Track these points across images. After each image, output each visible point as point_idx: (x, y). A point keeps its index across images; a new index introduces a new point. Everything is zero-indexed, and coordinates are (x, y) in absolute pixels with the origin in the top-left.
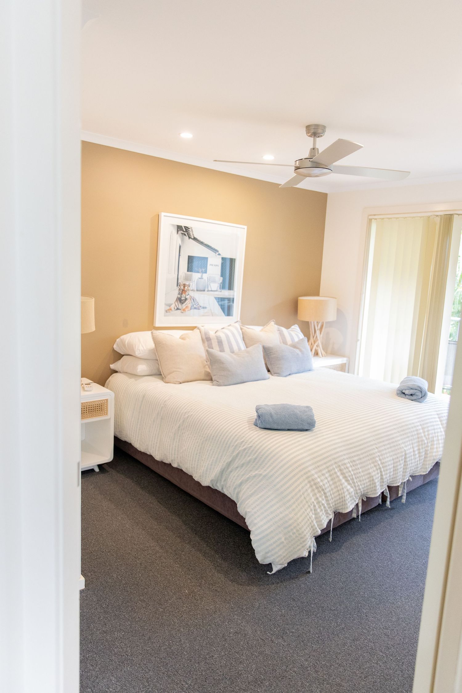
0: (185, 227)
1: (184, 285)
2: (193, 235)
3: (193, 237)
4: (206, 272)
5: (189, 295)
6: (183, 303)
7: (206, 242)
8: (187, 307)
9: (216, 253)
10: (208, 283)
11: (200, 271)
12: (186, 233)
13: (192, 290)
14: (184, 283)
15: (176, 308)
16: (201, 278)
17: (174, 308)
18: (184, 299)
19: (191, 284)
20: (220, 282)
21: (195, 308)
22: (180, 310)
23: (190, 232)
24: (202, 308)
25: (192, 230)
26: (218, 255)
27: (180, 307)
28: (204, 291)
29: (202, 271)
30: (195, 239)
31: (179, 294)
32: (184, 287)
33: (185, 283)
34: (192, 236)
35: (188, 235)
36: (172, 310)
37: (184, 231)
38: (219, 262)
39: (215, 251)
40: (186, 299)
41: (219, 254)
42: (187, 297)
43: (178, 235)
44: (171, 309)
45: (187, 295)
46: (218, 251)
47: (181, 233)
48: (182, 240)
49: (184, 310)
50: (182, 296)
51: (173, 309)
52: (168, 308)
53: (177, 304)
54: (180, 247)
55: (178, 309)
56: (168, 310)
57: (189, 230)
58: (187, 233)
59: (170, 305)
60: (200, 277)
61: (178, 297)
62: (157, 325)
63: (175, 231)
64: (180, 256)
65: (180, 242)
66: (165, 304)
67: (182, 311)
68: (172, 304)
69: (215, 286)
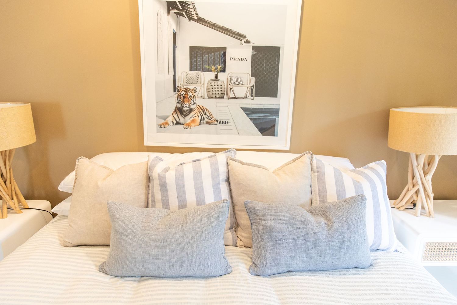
0: (180, 2)
1: (187, 90)
2: (196, 14)
3: (196, 18)
4: (223, 70)
5: (195, 104)
6: (185, 116)
7: (220, 24)
8: (193, 121)
9: (241, 40)
10: (229, 86)
11: (213, 70)
12: (184, 13)
13: (201, 97)
14: (185, 87)
15: (175, 122)
16: (216, 79)
17: (173, 122)
18: (187, 110)
19: (198, 88)
20: (252, 85)
21: (207, 123)
22: (183, 124)
23: (190, 10)
24: (220, 123)
25: (194, 7)
26: (245, 42)
27: (182, 120)
28: (222, 98)
29: (216, 69)
30: (200, 20)
31: (178, 103)
32: (187, 93)
33: (188, 87)
34: (195, 16)
35: (187, 15)
36: (169, 125)
37: (179, 9)
38: (247, 53)
39: (239, 36)
40: (191, 110)
41: (248, 42)
42: (192, 107)
43: (169, 16)
44: (167, 123)
45: (193, 104)
46: (245, 37)
47: (175, 13)
48: (178, 24)
49: (188, 125)
50: (185, 106)
51: (170, 122)
52: (163, 121)
53: (176, 116)
54: (175, 34)
55: (178, 123)
56: (163, 124)
57: (189, 6)
58: (186, 13)
59: (165, 118)
60: (213, 78)
61: (177, 107)
62: (147, 143)
63: (164, 11)
64: (176, 48)
65: (173, 26)
66: (157, 116)
67: (186, 127)
68: (168, 117)
69: (241, 91)
